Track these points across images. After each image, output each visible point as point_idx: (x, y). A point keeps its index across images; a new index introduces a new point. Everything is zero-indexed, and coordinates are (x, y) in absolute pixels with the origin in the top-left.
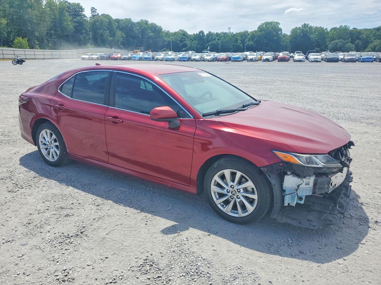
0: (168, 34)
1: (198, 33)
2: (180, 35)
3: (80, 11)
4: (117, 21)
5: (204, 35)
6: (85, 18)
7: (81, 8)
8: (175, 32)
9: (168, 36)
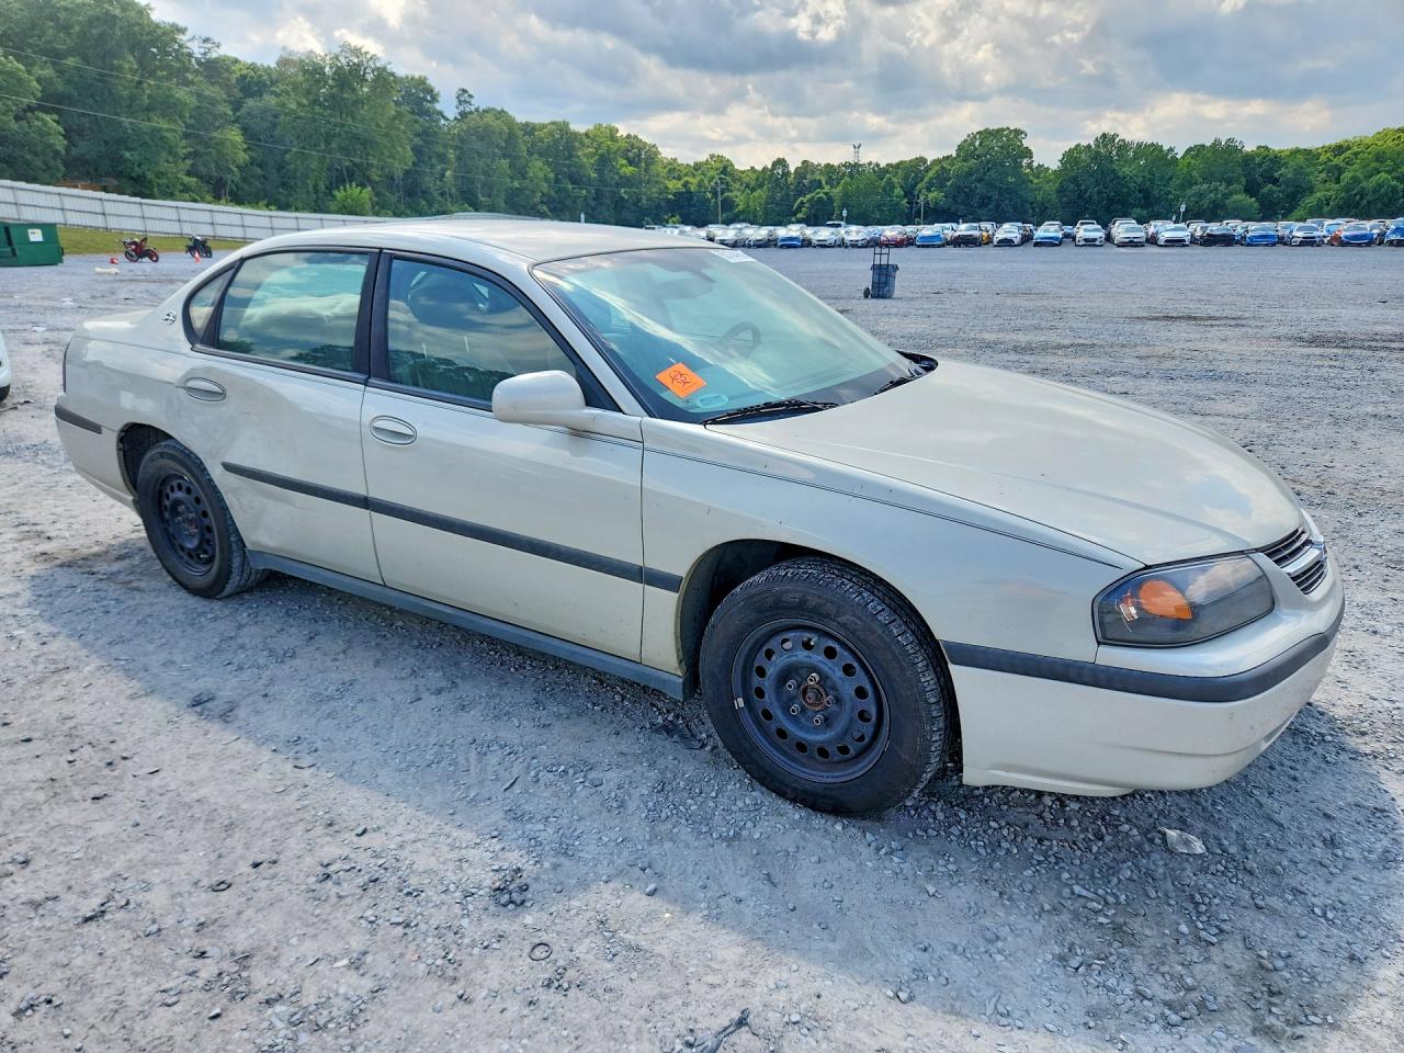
0: (673, 169)
1: (770, 166)
2: (712, 173)
3: (427, 101)
4: (529, 129)
5: (789, 172)
6: (443, 122)
7: (430, 91)
8: (696, 164)
9: (676, 174)
